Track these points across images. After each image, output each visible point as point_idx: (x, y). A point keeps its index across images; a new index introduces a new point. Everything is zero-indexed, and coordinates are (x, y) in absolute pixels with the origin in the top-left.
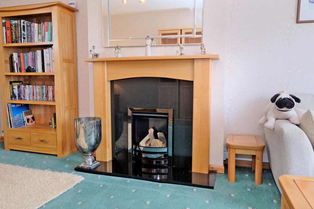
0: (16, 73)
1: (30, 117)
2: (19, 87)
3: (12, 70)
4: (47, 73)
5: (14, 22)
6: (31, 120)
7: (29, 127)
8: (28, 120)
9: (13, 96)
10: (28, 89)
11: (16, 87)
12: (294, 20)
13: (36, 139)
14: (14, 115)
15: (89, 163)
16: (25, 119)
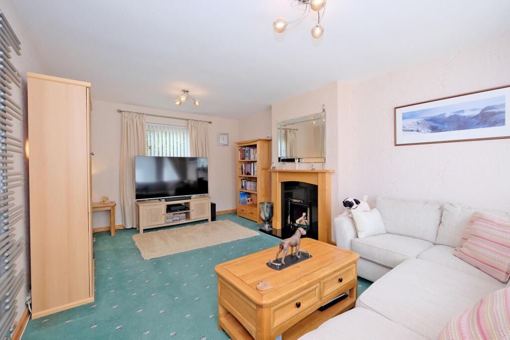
0: (244, 175)
1: (249, 199)
2: (245, 182)
3: (242, 174)
4: (255, 176)
5: (243, 149)
6: (250, 200)
7: (249, 205)
8: (248, 201)
9: (242, 187)
10: (249, 183)
11: (243, 182)
12: (393, 144)
13: (249, 211)
14: (241, 198)
15: (267, 227)
16: (247, 199)
